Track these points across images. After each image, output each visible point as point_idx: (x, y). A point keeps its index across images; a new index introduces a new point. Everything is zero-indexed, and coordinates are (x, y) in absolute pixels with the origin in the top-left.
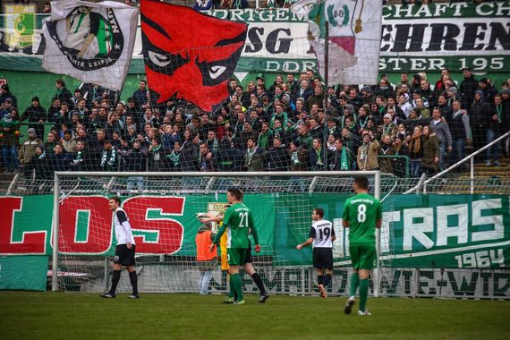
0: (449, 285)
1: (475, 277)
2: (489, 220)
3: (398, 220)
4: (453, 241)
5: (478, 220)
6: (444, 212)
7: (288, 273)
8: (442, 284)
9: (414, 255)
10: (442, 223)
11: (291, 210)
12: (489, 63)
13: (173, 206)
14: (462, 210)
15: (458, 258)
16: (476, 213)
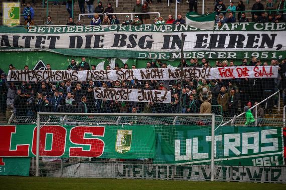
0: (247, 175)
1: (261, 171)
2: (271, 140)
3: (221, 140)
4: (251, 152)
5: (265, 141)
6: (246, 136)
7: (159, 168)
8: (243, 174)
9: (230, 159)
10: (245, 142)
11: (163, 134)
12: (260, 55)
13: (98, 131)
14: (256, 135)
15: (254, 161)
16: (263, 137)
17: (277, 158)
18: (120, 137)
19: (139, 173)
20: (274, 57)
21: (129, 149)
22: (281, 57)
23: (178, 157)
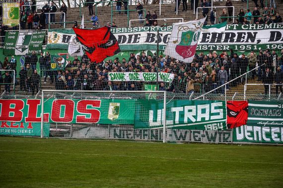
0: (206, 136)
1: (216, 134)
2: (218, 111)
3: (183, 110)
4: (203, 119)
5: (213, 111)
6: (200, 107)
7: (144, 131)
8: (203, 136)
9: (188, 125)
10: (199, 112)
11: (141, 106)
12: (246, 47)
13: (96, 104)
14: (207, 106)
15: (205, 126)
16: (213, 108)
17: (221, 124)
18: (111, 108)
19: (130, 134)
20: (256, 48)
21: (117, 116)
22: (260, 49)
23: (151, 124)
